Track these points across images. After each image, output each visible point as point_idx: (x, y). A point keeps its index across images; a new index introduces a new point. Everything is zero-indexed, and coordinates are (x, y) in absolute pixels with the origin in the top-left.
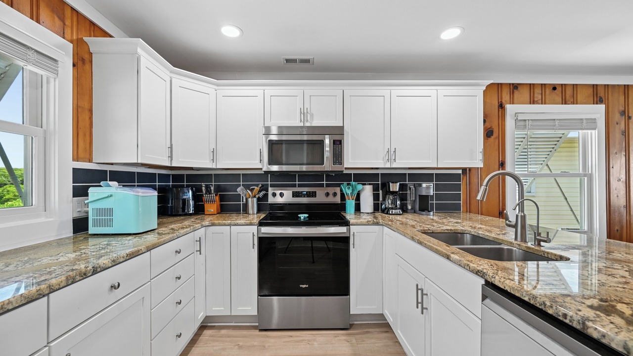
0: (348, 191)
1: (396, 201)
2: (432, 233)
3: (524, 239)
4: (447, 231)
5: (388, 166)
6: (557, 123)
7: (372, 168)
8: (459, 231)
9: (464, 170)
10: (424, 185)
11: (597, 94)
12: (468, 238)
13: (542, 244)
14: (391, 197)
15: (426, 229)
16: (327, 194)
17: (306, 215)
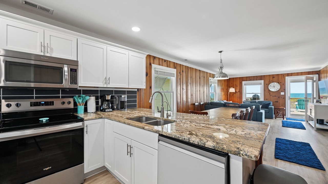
0: (79, 101)
1: (110, 104)
2: (131, 118)
3: (163, 117)
4: (136, 117)
5: (105, 86)
6: (166, 74)
7: (95, 87)
8: (141, 116)
9: (138, 89)
10: (123, 96)
11: (175, 66)
12: (144, 118)
13: (169, 117)
14: (107, 103)
15: (128, 117)
16: (63, 103)
17: (48, 119)
